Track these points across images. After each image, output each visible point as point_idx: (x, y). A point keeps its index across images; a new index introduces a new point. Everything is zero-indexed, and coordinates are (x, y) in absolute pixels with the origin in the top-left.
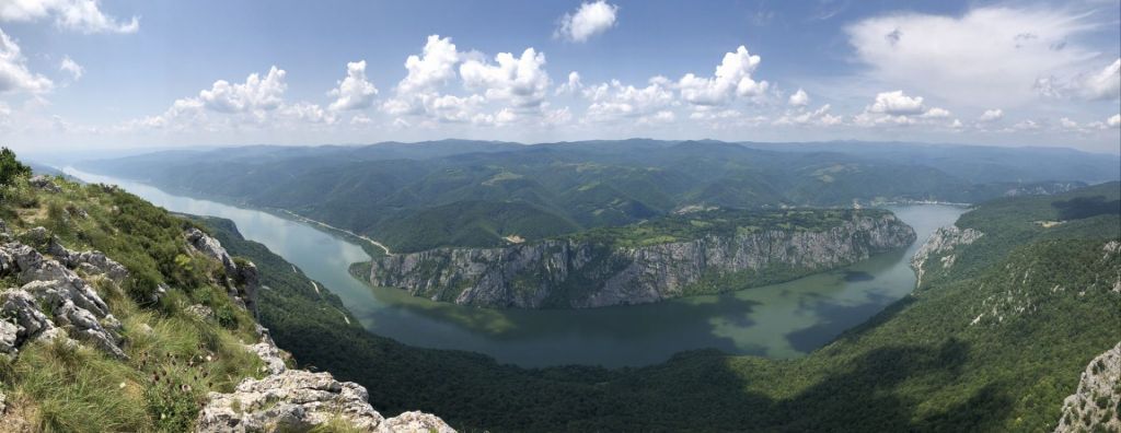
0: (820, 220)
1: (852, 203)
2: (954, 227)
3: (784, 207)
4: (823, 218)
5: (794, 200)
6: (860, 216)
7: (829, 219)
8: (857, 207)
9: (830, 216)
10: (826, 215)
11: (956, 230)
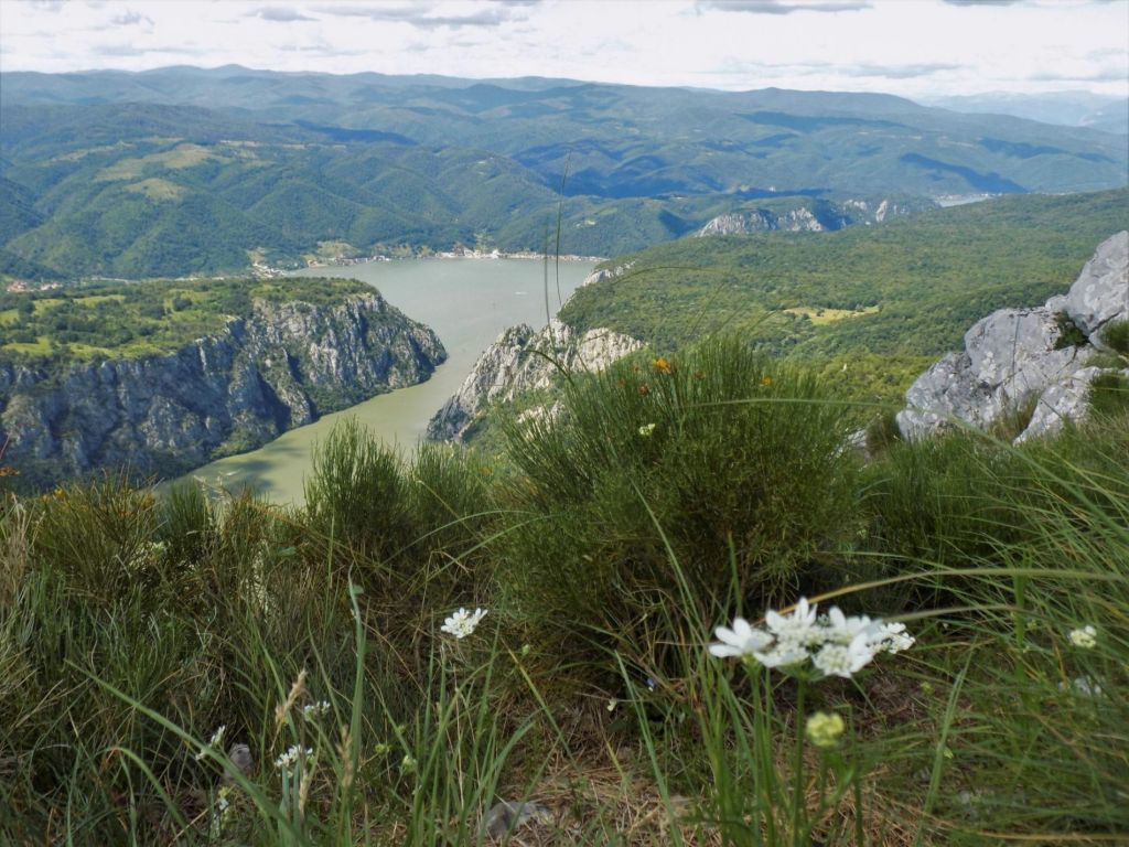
0: (151, 321)
1: (248, 262)
2: (557, 325)
3: (17, 287)
4: (160, 313)
5: (48, 263)
6: (275, 300)
7: (177, 316)
8: (263, 270)
9: (182, 306)
10: (168, 304)
11: (559, 332)
